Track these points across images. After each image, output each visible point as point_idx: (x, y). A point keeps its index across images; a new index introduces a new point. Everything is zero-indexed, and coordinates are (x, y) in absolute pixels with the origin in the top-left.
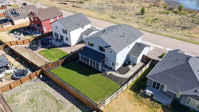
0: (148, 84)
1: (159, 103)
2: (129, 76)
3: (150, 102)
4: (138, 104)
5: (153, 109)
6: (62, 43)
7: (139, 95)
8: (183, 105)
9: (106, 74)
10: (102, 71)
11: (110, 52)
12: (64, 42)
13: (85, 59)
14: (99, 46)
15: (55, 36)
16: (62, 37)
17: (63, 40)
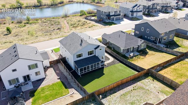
1: (138, 55)
2: (112, 58)
3: (136, 58)
4: (136, 61)
5: (140, 58)
7: (130, 59)
9: (106, 66)
10: (103, 66)
12: (32, 81)
13: (85, 69)
14: (88, 52)
15: (11, 84)
16: (27, 78)
17: (29, 79)
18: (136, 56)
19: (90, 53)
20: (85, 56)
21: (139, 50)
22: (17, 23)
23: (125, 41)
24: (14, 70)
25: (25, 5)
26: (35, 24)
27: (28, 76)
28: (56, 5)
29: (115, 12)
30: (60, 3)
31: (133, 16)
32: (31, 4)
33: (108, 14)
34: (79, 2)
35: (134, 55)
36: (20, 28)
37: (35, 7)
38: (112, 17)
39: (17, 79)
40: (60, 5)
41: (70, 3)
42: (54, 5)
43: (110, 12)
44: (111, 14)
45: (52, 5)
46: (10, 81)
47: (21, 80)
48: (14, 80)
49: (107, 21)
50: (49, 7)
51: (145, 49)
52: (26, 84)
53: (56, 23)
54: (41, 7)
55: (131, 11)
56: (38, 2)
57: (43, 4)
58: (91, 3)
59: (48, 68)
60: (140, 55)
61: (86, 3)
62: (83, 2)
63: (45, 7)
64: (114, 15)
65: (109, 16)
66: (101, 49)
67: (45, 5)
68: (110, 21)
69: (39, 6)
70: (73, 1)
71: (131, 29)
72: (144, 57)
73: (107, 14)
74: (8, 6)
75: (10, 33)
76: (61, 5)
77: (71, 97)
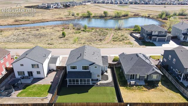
0: (127, 79)
1: (141, 85)
2: (112, 80)
3: (137, 87)
4: (133, 92)
5: (141, 90)
6: (32, 79)
7: (128, 87)
8: (150, 81)
9: (97, 85)
10: (93, 84)
11: (95, 67)
12: (34, 77)
13: (74, 81)
14: (83, 66)
15: (19, 75)
16: (30, 73)
17: (32, 75)
18: (138, 85)
19: (85, 68)
20: (79, 69)
21: (149, 80)
22: (77, 29)
23: (132, 66)
24: (22, 65)
25: (93, 15)
26: (88, 32)
27: (31, 72)
28: (120, 17)
29: (159, 32)
30: (124, 16)
31: (186, 40)
32: (98, 15)
33: (150, 33)
34: (145, 16)
35: (136, 84)
36: (75, 34)
37: (101, 17)
38: (153, 37)
39: (24, 72)
40: (123, 17)
41: (135, 16)
42: (117, 17)
43: (152, 31)
44: (153, 34)
45: (115, 17)
46: (18, 72)
47: (26, 74)
48: (21, 72)
49: (147, 41)
50: (112, 19)
51: (159, 81)
52: (29, 78)
53: (104, 34)
54: (105, 18)
55: (183, 34)
56: (104, 14)
57: (108, 15)
58: (157, 18)
59: (54, 71)
60: (145, 86)
61: (151, 18)
62: (149, 16)
63: (109, 18)
64: (157, 36)
65: (150, 35)
66: (96, 67)
67: (109, 17)
68: (151, 41)
69: (104, 17)
70: (138, 15)
71: (160, 55)
72: (148, 90)
73: (148, 33)
74: (80, 15)
75: (64, 37)
76: (125, 17)
77: (41, 100)
